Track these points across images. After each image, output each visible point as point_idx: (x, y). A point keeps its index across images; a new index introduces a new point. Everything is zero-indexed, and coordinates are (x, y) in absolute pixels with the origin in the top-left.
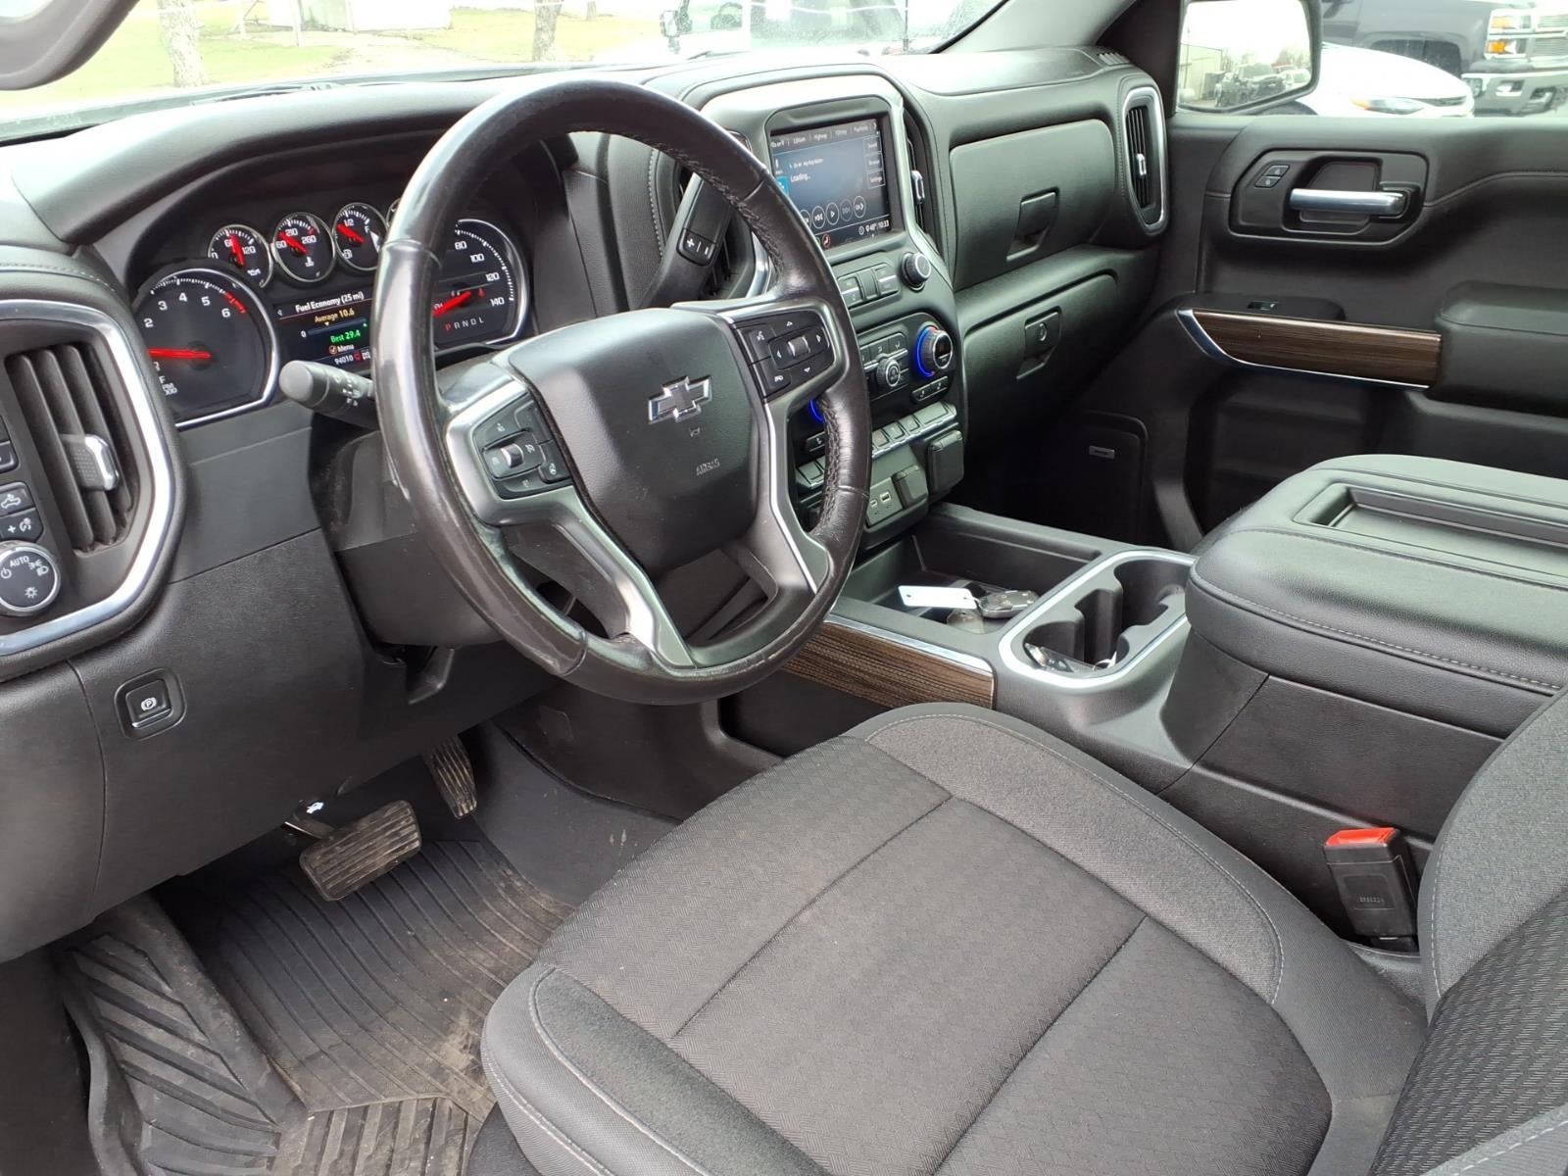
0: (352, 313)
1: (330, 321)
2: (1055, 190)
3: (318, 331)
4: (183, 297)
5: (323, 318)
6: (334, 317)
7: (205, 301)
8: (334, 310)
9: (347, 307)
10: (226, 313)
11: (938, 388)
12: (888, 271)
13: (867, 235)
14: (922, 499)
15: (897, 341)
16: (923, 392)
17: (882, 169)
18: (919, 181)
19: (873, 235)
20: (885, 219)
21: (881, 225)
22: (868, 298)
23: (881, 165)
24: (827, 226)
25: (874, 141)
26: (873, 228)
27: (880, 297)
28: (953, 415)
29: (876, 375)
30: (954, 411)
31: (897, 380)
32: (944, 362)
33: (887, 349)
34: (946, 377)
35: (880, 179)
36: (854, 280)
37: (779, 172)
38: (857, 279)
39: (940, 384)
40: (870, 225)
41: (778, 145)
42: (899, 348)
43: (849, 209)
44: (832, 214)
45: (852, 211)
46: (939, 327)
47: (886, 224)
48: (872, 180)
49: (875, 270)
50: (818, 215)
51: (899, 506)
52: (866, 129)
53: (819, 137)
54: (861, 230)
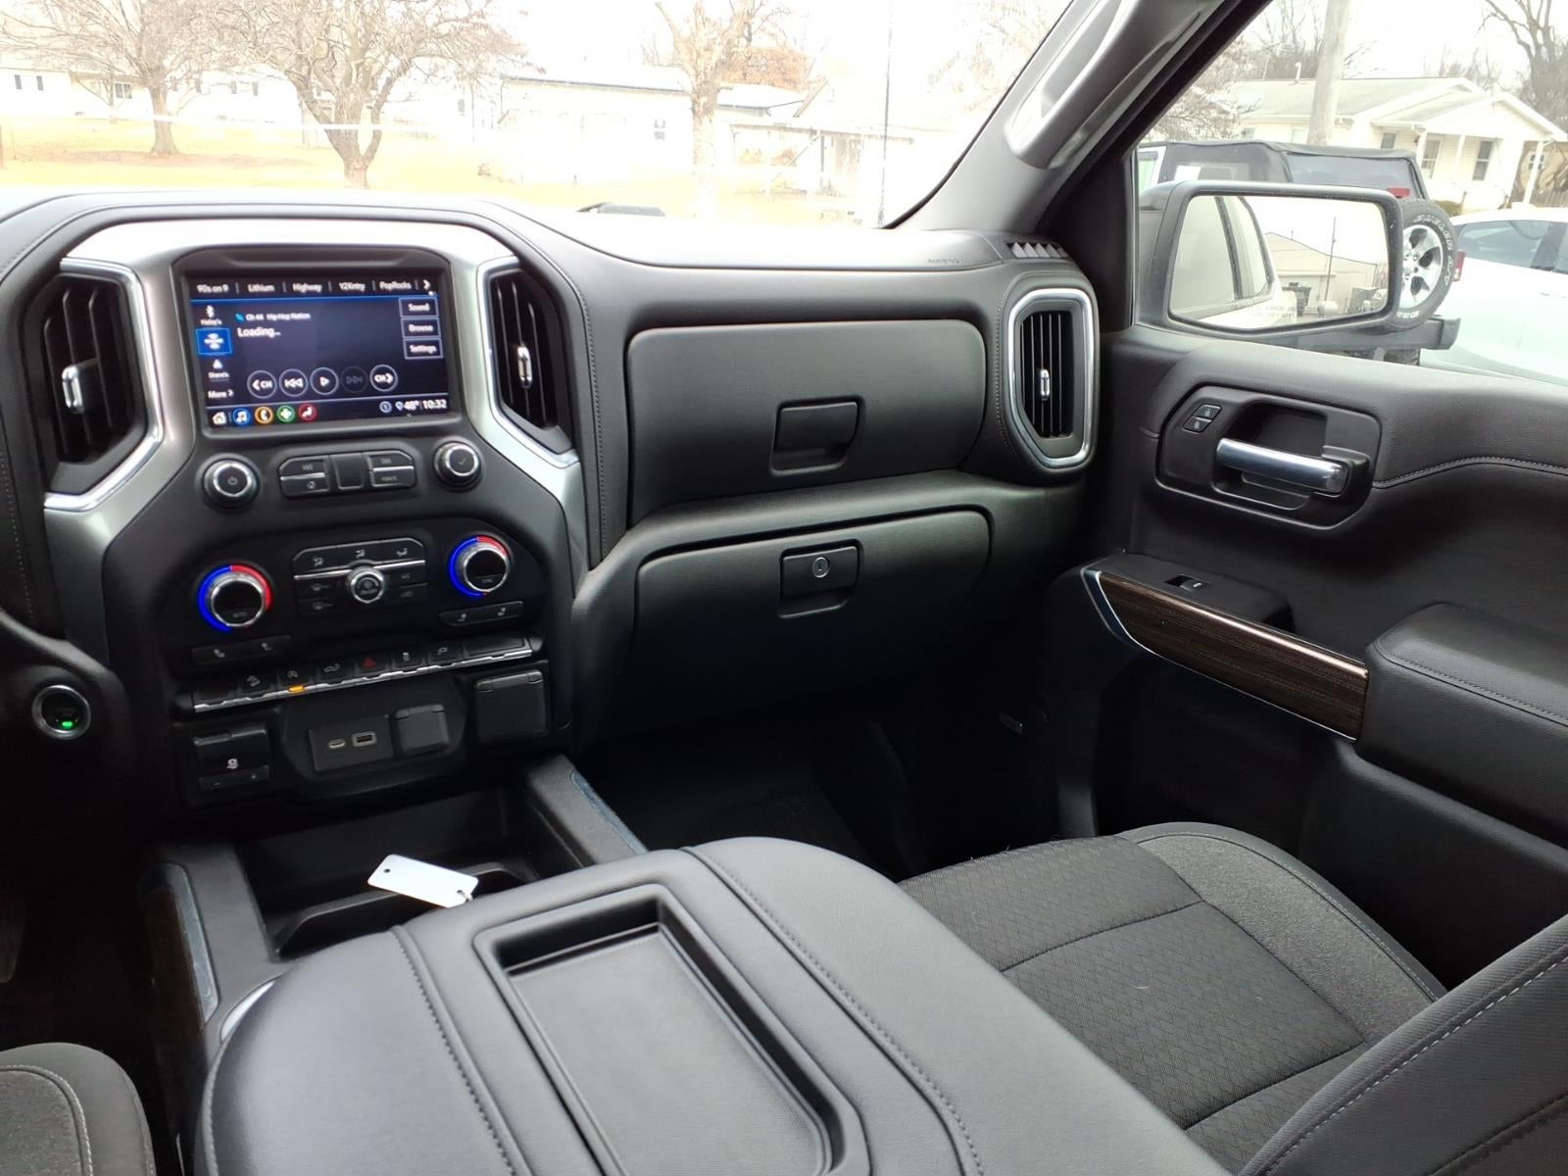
2: (858, 400)
11: (500, 614)
12: (398, 460)
13: (396, 414)
14: (437, 749)
15: (401, 546)
16: (464, 616)
17: (438, 338)
18: (524, 360)
19: (409, 415)
20: (440, 398)
21: (429, 404)
22: (341, 488)
23: (435, 333)
24: (310, 395)
25: (422, 303)
26: (411, 405)
27: (369, 490)
28: (530, 651)
29: (343, 586)
30: (537, 645)
31: (376, 594)
32: (489, 583)
33: (378, 554)
34: (521, 602)
35: (432, 349)
36: (320, 463)
37: (214, 322)
38: (325, 464)
39: (504, 610)
40: (404, 401)
41: (217, 289)
42: (403, 557)
43: (360, 379)
44: (324, 382)
45: (366, 381)
46: (505, 539)
47: (442, 404)
48: (414, 349)
49: (372, 456)
50: (292, 380)
51: (389, 753)
52: (406, 286)
53: (303, 288)
54: (385, 407)
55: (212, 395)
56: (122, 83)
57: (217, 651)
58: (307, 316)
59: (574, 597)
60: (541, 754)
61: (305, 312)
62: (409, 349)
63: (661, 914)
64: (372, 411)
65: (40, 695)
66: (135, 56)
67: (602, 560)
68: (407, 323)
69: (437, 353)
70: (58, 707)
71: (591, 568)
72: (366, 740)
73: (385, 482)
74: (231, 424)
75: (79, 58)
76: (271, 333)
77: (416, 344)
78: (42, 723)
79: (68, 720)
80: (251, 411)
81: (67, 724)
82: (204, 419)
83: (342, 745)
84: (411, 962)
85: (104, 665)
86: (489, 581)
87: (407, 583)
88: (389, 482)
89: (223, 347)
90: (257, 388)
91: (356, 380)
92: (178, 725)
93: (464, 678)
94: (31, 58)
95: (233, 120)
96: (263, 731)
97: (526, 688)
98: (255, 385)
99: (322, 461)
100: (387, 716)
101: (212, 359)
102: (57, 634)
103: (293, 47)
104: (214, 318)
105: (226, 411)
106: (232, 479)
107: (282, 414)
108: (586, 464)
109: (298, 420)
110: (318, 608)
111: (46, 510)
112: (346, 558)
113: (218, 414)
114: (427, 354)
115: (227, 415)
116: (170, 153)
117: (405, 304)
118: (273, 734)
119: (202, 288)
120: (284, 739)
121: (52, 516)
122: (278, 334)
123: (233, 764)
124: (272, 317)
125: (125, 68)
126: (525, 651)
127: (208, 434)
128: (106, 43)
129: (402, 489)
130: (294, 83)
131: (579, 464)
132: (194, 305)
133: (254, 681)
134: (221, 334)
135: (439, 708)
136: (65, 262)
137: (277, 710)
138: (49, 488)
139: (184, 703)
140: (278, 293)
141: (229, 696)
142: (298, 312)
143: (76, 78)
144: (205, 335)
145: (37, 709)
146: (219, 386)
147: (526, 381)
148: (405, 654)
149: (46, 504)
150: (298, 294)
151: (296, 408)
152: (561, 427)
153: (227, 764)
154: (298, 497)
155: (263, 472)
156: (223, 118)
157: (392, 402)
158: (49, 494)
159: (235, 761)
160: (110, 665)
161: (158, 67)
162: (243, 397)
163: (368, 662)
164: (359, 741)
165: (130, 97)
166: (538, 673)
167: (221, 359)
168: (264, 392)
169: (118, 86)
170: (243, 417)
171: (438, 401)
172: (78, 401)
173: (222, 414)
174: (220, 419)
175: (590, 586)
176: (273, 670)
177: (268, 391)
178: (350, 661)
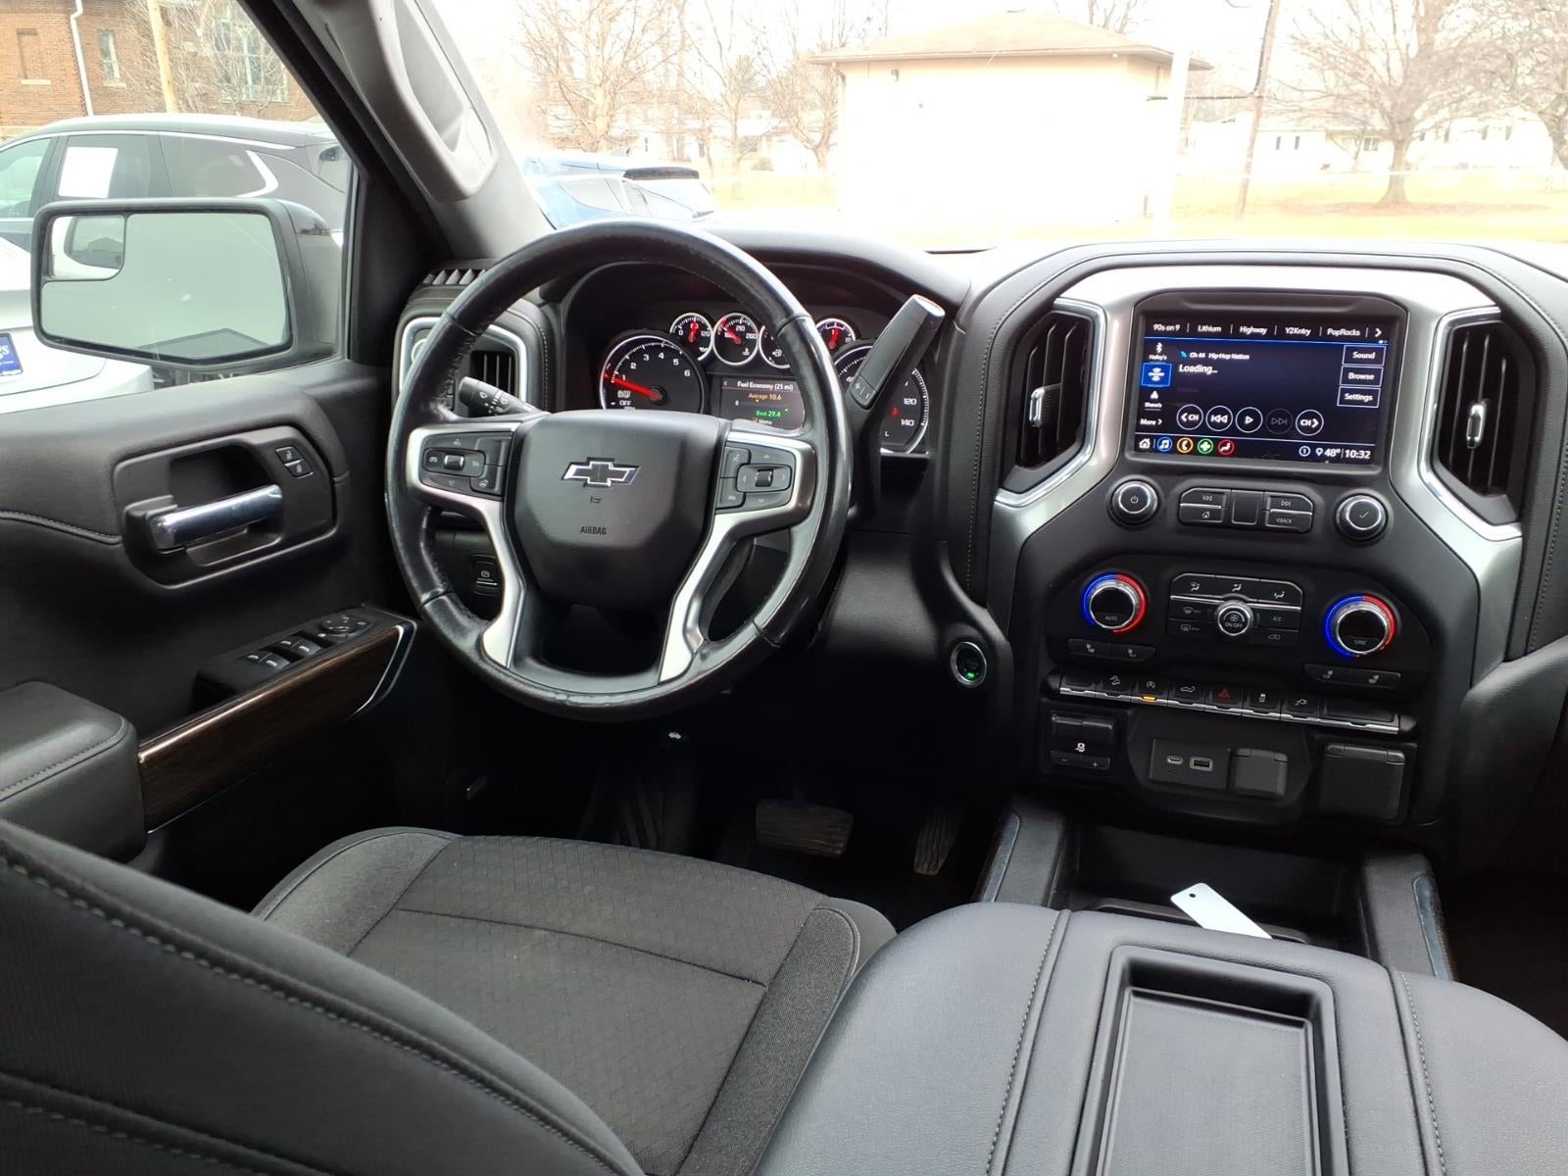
0: (779, 398)
1: (760, 400)
3: (749, 404)
4: (662, 355)
5: (756, 396)
6: (764, 397)
7: (676, 361)
8: (767, 392)
9: (777, 393)
10: (687, 373)
11: (1371, 681)
12: (1297, 504)
13: (1313, 458)
14: (1269, 798)
15: (1279, 589)
16: (1331, 673)
17: (1378, 387)
18: (1476, 418)
19: (1327, 462)
20: (1365, 448)
21: (1351, 454)
22: (1233, 522)
23: (1375, 382)
24: (1232, 431)
25: (1369, 351)
26: (1331, 453)
27: (1260, 528)
28: (1397, 729)
29: (1212, 614)
30: (1408, 725)
31: (1239, 630)
32: (1361, 645)
33: (1253, 592)
34: (1399, 675)
35: (1368, 398)
36: (1219, 495)
37: (1161, 358)
38: (1225, 497)
39: (1377, 677)
40: (1325, 447)
41: (1170, 328)
42: (1279, 599)
43: (1285, 422)
44: (1248, 420)
45: (1291, 424)
46: (1396, 605)
47: (1365, 455)
48: (1348, 397)
49: (1272, 496)
50: (1219, 416)
51: (1222, 786)
52: (1356, 333)
53: (1249, 331)
54: (1304, 451)
55: (1143, 422)
56: (1372, 137)
57: (1088, 646)
58: (1247, 357)
59: (1471, 686)
60: (1394, 844)
61: (1245, 354)
62: (1342, 396)
63: (1312, 1012)
64: (1291, 454)
65: (957, 647)
66: (1389, 110)
67: (1525, 654)
68: (1347, 371)
69: (1373, 403)
70: (968, 660)
71: (1507, 659)
72: (1203, 766)
73: (1279, 524)
74: (1154, 450)
75: (1335, 116)
76: (1209, 370)
77: (1352, 392)
78: (955, 667)
79: (972, 672)
80: (1175, 440)
81: (971, 675)
82: (1130, 442)
83: (1179, 763)
84: (1051, 940)
85: (1004, 634)
86: (1363, 643)
87: (1276, 625)
88: (1284, 524)
89: (1163, 380)
90: (1185, 420)
91: (1280, 421)
92: (1045, 700)
93: (1317, 736)
94: (1293, 120)
95: (1475, 167)
96: (1110, 727)
97: (1384, 768)
98: (1183, 418)
99: (1222, 493)
100: (1229, 750)
101: (1151, 390)
102: (981, 602)
103: (1555, 86)
104: (1161, 354)
105: (1152, 438)
106: (1135, 497)
107: (1202, 446)
108: (1529, 541)
109: (1215, 453)
110: (1186, 629)
111: (996, 503)
112: (1223, 589)
113: (1145, 440)
114: (1361, 402)
115: (1151, 441)
116: (1398, 203)
117: (1350, 350)
118: (1120, 731)
119: (1158, 327)
120: (1129, 739)
121: (999, 509)
122: (1216, 372)
123: (1081, 747)
124: (1214, 356)
125: (1378, 123)
126: (1392, 728)
127: (1129, 456)
128: (1364, 100)
129: (1296, 533)
130: (1546, 123)
131: (1520, 539)
132: (1146, 341)
133: (1116, 681)
134: (1164, 369)
135: (1283, 757)
136: (1058, 301)
137: (1129, 712)
138: (1001, 484)
139: (1054, 683)
140: (1224, 334)
141: (1091, 687)
142: (1238, 354)
143: (1330, 135)
144: (1150, 369)
145: (954, 657)
146: (1151, 415)
147: (1472, 442)
148: (1263, 695)
149: (998, 498)
150: (1244, 335)
151: (1216, 442)
152: (1509, 496)
153: (1077, 747)
154: (1190, 524)
155: (1166, 496)
156: (1464, 166)
157: (1313, 447)
158: (1001, 490)
159: (1083, 745)
160: (1009, 637)
161: (1409, 120)
162: (1170, 426)
163: (1224, 693)
164: (1195, 765)
165: (1376, 150)
166: (1401, 755)
167: (1159, 391)
168: (1190, 424)
169: (1367, 141)
170: (1165, 444)
171: (1363, 452)
172: (1038, 416)
173: (1147, 440)
174: (1145, 444)
175: (1498, 679)
176: (1136, 675)
177: (1194, 423)
178: (1205, 687)
